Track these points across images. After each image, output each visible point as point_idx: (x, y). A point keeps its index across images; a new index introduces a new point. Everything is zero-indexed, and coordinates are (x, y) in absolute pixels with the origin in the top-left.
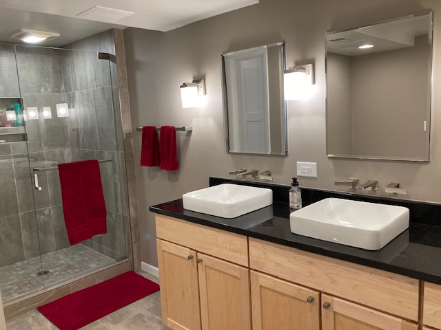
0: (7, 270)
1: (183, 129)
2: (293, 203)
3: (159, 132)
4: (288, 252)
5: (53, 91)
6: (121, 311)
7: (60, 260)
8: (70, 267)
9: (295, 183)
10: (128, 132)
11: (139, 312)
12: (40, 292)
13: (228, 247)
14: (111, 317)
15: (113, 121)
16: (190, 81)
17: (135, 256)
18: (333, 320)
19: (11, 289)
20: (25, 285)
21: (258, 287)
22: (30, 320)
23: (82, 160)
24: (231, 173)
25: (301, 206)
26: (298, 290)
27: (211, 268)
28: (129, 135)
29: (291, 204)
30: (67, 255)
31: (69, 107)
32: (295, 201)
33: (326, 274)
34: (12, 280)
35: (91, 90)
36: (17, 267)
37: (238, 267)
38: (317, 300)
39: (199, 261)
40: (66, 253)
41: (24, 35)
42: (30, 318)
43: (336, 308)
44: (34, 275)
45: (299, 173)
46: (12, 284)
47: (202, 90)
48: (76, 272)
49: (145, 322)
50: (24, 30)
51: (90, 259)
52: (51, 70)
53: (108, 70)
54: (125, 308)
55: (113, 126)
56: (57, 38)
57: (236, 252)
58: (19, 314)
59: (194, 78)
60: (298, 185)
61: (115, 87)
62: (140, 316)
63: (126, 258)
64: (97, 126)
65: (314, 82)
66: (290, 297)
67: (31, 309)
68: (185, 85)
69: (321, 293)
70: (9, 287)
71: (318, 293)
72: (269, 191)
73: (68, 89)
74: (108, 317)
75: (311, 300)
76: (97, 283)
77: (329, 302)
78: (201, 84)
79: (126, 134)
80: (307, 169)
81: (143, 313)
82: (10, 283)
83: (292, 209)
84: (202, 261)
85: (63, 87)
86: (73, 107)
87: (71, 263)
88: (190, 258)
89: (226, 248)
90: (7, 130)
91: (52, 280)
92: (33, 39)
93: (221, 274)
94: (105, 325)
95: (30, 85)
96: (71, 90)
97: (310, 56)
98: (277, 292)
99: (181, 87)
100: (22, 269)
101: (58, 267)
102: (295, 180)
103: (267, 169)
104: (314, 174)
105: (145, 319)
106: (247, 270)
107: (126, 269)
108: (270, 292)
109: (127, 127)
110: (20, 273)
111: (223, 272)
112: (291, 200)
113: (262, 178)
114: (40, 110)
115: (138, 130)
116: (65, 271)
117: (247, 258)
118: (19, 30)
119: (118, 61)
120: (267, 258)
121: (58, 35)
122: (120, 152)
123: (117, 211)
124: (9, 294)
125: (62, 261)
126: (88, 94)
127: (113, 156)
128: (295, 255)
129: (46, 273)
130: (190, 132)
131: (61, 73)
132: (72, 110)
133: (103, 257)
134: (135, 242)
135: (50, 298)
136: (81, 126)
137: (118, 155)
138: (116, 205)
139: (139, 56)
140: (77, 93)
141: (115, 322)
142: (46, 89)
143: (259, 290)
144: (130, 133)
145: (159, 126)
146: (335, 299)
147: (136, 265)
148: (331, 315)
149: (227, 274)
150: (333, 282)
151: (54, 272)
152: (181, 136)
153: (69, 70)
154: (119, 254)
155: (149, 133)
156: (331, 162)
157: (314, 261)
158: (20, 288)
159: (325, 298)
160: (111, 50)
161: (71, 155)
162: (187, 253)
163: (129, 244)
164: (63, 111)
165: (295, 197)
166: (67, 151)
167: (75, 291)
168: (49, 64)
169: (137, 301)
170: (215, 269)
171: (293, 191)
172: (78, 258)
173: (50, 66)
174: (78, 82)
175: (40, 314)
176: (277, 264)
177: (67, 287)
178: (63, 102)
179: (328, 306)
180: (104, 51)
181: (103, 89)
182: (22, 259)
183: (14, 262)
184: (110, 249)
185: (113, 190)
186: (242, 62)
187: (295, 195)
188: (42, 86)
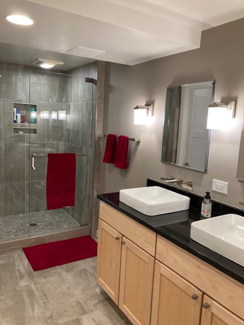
0: (13, 218)
1: (133, 140)
2: (204, 212)
3: (118, 139)
4: (183, 253)
5: (58, 101)
6: (74, 263)
7: (46, 218)
8: (51, 224)
9: (208, 196)
10: (100, 136)
11: (85, 268)
12: (27, 238)
13: (143, 238)
14: (66, 266)
15: (91, 127)
16: (144, 104)
17: (93, 225)
18: (210, 319)
19: (11, 231)
20: (21, 230)
21: (160, 275)
22: (16, 256)
23: (69, 152)
24: (162, 179)
25: (210, 216)
26: (187, 285)
27: (130, 250)
28: (99, 138)
29: (202, 213)
30: (51, 215)
31: (67, 114)
32: (206, 210)
33: (210, 279)
34: (14, 225)
35: (80, 103)
36: (19, 217)
37: (148, 255)
38: (200, 299)
39: (123, 243)
40: (51, 213)
41: (41, 63)
42: (17, 254)
43: (214, 310)
44: (28, 225)
45: (214, 188)
46: (13, 228)
47: (150, 112)
48: (53, 229)
49: (87, 275)
50: (40, 59)
51: (65, 221)
52: (57, 87)
53: (91, 91)
54: (77, 262)
55: (90, 131)
56: (62, 66)
57: (148, 243)
58: (11, 250)
59: (147, 102)
60: (210, 198)
61: (94, 103)
62: (85, 270)
63: (87, 225)
64: (81, 129)
65: (234, 116)
66: (181, 289)
67: (19, 248)
68: (137, 108)
69: (204, 293)
70: (11, 230)
71: (201, 293)
72: (188, 199)
73: (67, 101)
74: (64, 266)
75: (195, 298)
76: (64, 239)
77: (209, 303)
78: (151, 108)
79: (98, 138)
80: (220, 187)
81: (88, 269)
82: (12, 227)
83: (203, 217)
84: (125, 243)
85: (64, 99)
86: (69, 114)
87: (52, 221)
88: (117, 239)
89: (141, 238)
90: (24, 126)
91: (37, 230)
92: (47, 66)
93: (137, 257)
94: (60, 271)
95: (43, 96)
96: (68, 102)
97: (234, 94)
98: (172, 282)
99: (135, 108)
100: (22, 219)
101: (43, 222)
102: (208, 194)
103: (190, 180)
104: (225, 191)
105: (88, 273)
106: (154, 259)
107: (86, 233)
108: (168, 281)
109: (99, 132)
110: (20, 221)
111: (138, 257)
112: (202, 209)
113: (185, 187)
114: (50, 113)
115: (105, 136)
116: (47, 226)
117: (154, 250)
118: (37, 59)
119: (98, 84)
120: (168, 254)
121: (62, 63)
122: (92, 150)
123: (86, 191)
124: (9, 235)
125: (47, 219)
126: (78, 106)
127: (88, 152)
128: (189, 257)
129: (35, 225)
130: (139, 142)
131: (64, 89)
132: (68, 115)
133: (74, 221)
134: (94, 216)
135: (32, 243)
136: (71, 127)
137: (91, 152)
138: (86, 186)
139: (113, 82)
140: (72, 104)
141: (67, 271)
142: (52, 100)
143: (160, 277)
144: (100, 138)
145: (118, 135)
146: (214, 302)
147: (93, 232)
148: (210, 315)
149: (140, 258)
150: (214, 287)
151: (40, 225)
152: (132, 145)
153: (69, 88)
154: (84, 221)
155: (111, 139)
156: (240, 184)
157: (202, 266)
158: (17, 232)
159: (207, 300)
160: (94, 76)
161: (63, 147)
162: (116, 234)
163: (90, 216)
164: (62, 115)
165: (206, 208)
166: (62, 144)
167: (49, 242)
168: (57, 82)
169: (87, 259)
170: (133, 252)
171: (205, 203)
172: (57, 219)
173: (57, 84)
174: (73, 97)
175: (23, 253)
176: (175, 261)
177: (44, 238)
178: (63, 110)
179: (208, 307)
180: (91, 77)
181: (87, 104)
182: (24, 212)
183: (19, 213)
184: (78, 216)
185: (85, 176)
186: (195, 90)
187: (206, 205)
188: (50, 97)
